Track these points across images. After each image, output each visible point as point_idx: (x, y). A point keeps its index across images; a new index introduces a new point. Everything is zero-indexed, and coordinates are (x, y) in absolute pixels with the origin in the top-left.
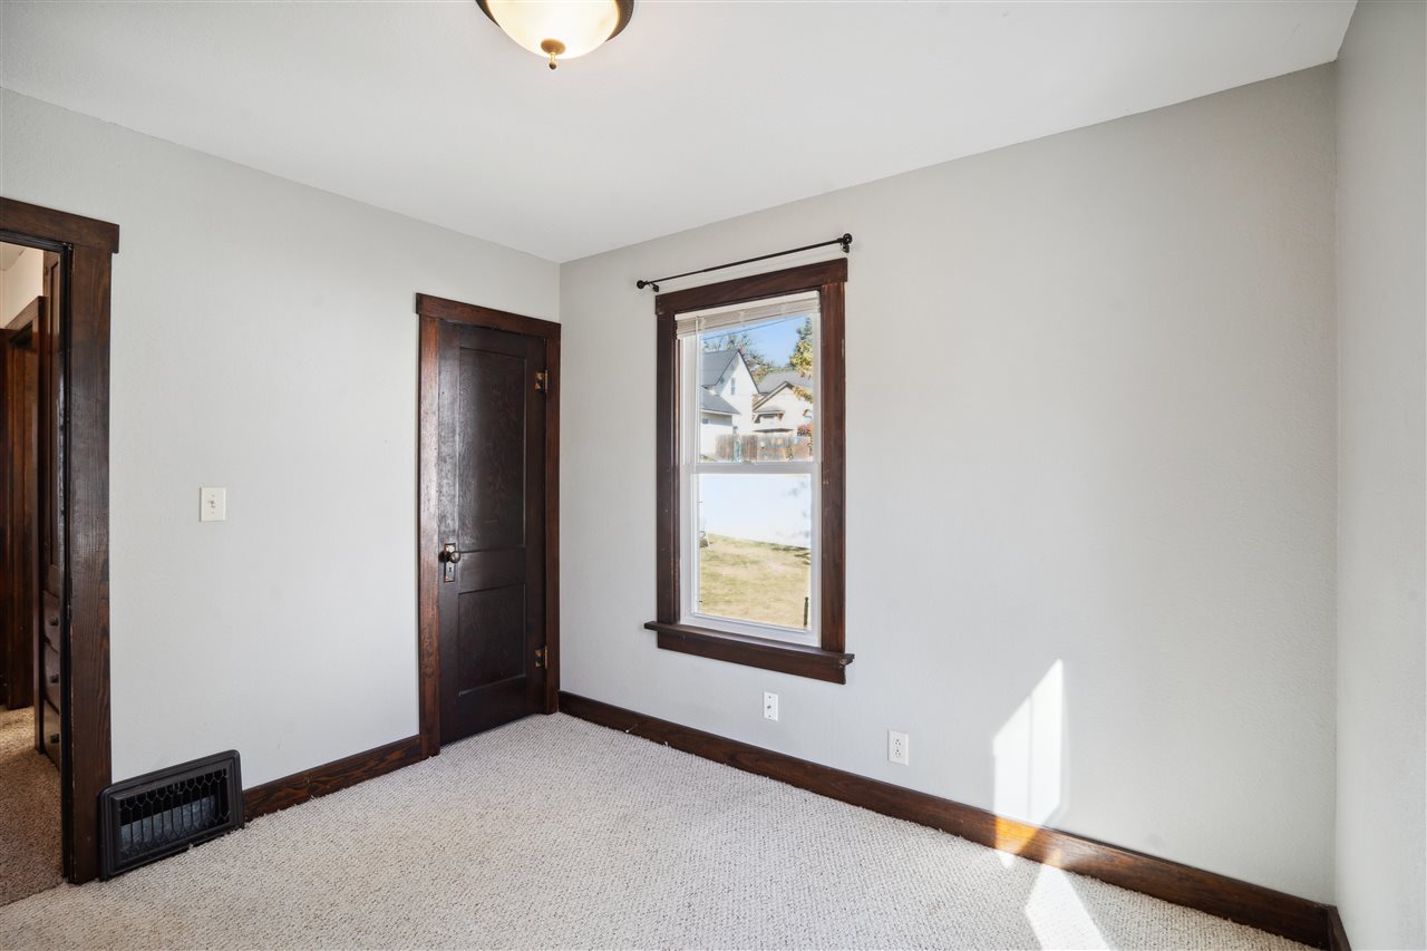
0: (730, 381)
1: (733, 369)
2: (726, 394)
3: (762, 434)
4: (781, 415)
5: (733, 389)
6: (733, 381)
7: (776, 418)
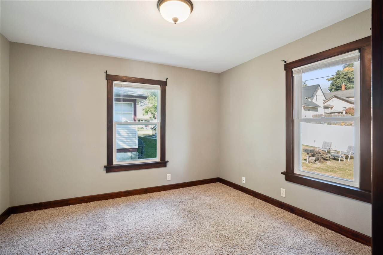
0: (315, 96)
1: (317, 92)
2: (314, 100)
3: (327, 114)
4: (332, 108)
5: (316, 99)
6: (317, 96)
7: (330, 109)
